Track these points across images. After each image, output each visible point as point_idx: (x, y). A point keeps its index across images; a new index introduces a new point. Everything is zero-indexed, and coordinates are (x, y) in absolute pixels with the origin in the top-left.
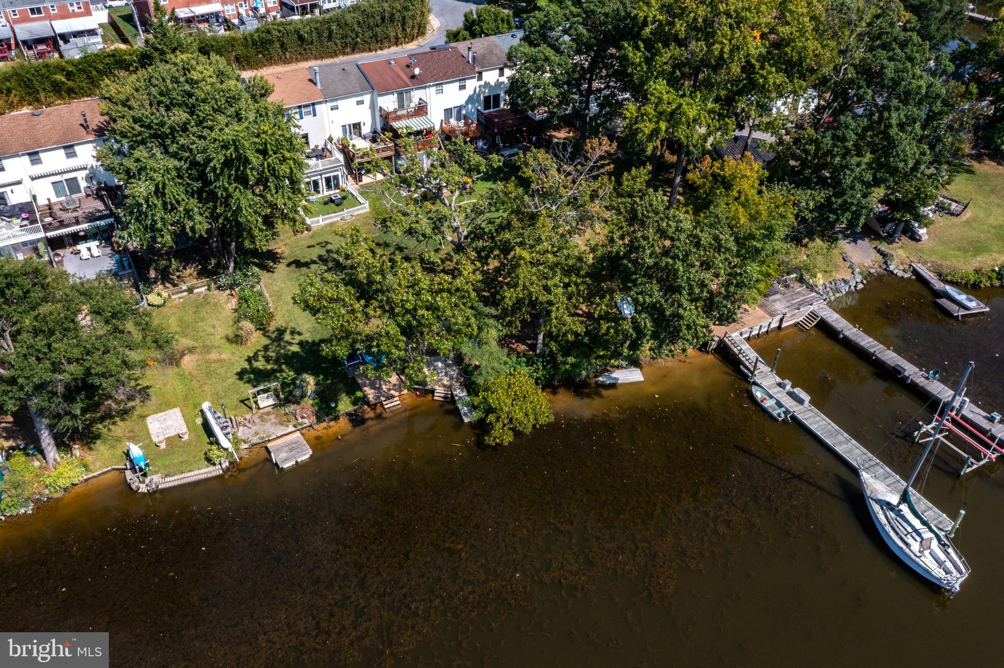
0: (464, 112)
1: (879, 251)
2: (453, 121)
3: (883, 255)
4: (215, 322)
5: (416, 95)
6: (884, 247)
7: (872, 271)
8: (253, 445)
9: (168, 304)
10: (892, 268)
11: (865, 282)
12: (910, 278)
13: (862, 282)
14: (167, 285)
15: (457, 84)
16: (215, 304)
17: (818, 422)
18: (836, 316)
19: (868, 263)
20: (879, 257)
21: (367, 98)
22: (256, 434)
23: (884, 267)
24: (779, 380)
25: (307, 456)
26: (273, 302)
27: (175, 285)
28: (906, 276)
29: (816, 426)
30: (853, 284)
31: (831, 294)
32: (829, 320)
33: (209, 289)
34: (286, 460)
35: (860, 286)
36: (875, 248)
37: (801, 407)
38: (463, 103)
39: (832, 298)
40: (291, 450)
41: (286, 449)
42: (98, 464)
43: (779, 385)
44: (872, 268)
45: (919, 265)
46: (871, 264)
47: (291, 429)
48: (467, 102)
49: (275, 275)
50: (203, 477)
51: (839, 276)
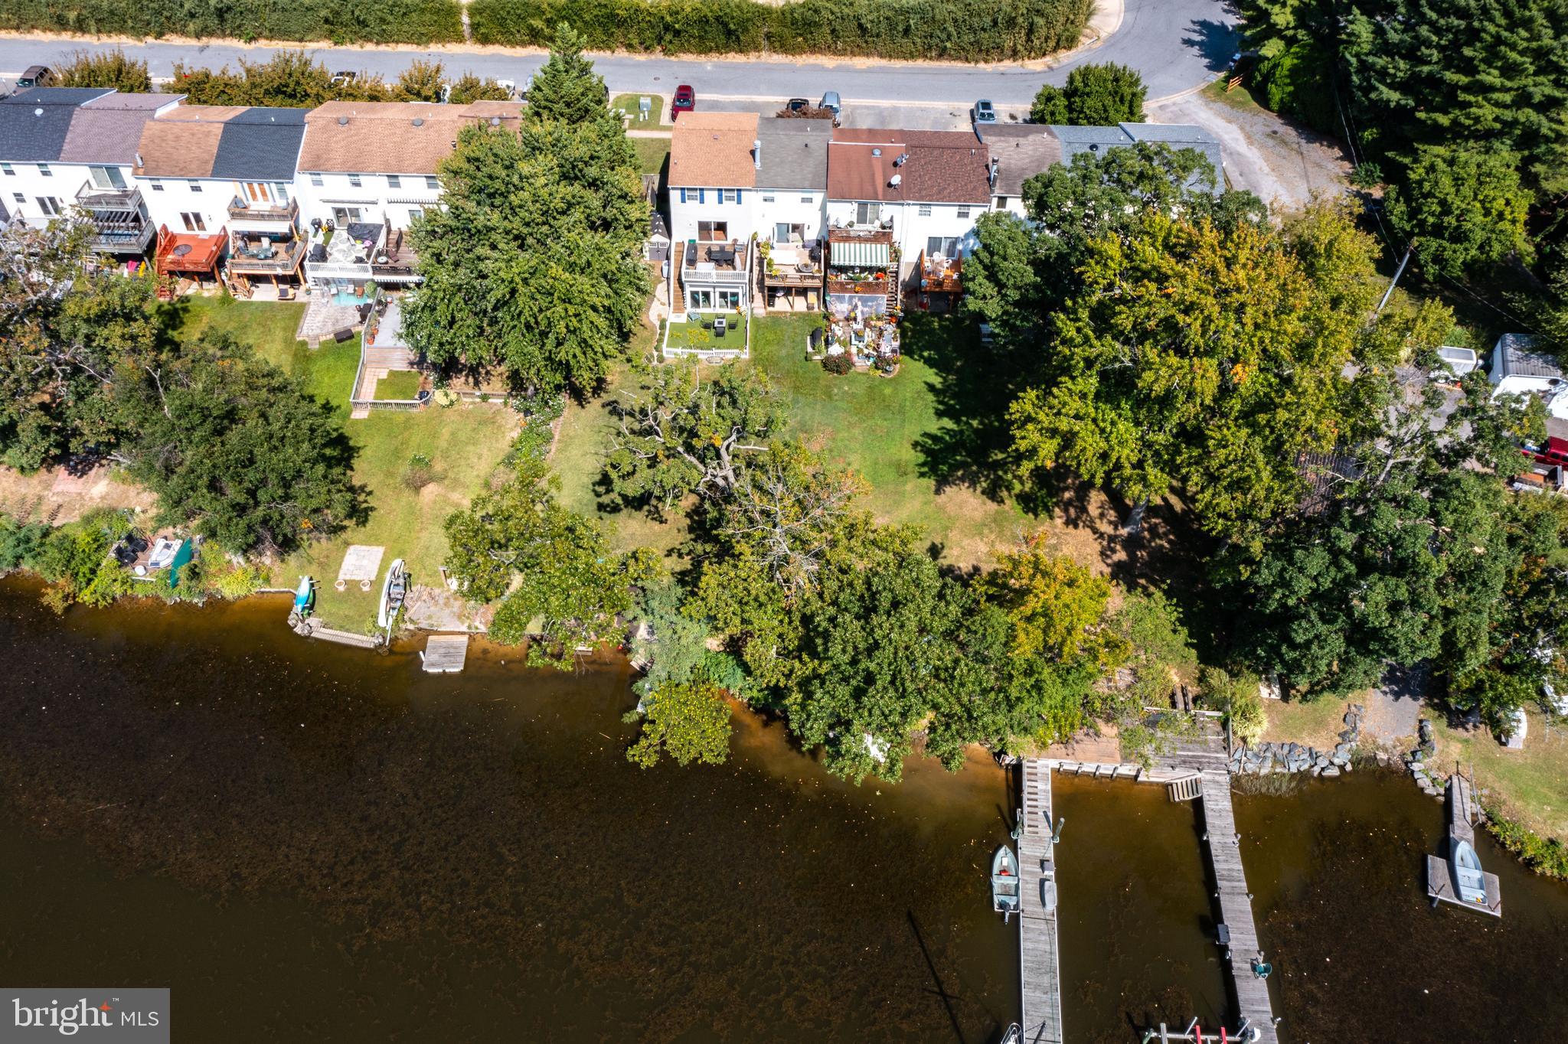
0: (960, 247)
1: (1421, 729)
2: (939, 256)
3: (1423, 740)
4: (485, 452)
5: (887, 211)
6: (1435, 728)
7: (1382, 756)
8: (420, 629)
9: (456, 407)
10: (1415, 766)
11: (1349, 768)
12: (1432, 798)
13: (1342, 768)
14: (471, 380)
15: (956, 210)
16: (500, 427)
17: (1038, 942)
18: (1227, 805)
19: (1386, 739)
20: (1415, 738)
21: (818, 197)
22: (430, 617)
23: (1410, 758)
24: (1050, 854)
25: (457, 670)
26: (557, 450)
27: (477, 383)
28: (1430, 791)
29: (1030, 945)
30: (1323, 762)
31: (1269, 763)
32: (1208, 805)
33: (505, 404)
34: (433, 665)
35: (1334, 772)
36: (1421, 721)
37: (1039, 909)
38: (962, 235)
39: (1264, 772)
40: (446, 655)
41: (442, 651)
42: (280, 580)
43: (1042, 863)
44: (1386, 750)
45: (1465, 785)
46: (1389, 744)
47: (464, 629)
48: (967, 236)
49: (583, 413)
50: (354, 643)
51: (1308, 741)
